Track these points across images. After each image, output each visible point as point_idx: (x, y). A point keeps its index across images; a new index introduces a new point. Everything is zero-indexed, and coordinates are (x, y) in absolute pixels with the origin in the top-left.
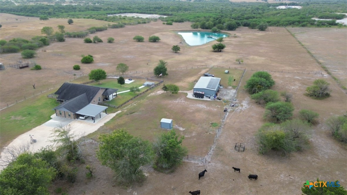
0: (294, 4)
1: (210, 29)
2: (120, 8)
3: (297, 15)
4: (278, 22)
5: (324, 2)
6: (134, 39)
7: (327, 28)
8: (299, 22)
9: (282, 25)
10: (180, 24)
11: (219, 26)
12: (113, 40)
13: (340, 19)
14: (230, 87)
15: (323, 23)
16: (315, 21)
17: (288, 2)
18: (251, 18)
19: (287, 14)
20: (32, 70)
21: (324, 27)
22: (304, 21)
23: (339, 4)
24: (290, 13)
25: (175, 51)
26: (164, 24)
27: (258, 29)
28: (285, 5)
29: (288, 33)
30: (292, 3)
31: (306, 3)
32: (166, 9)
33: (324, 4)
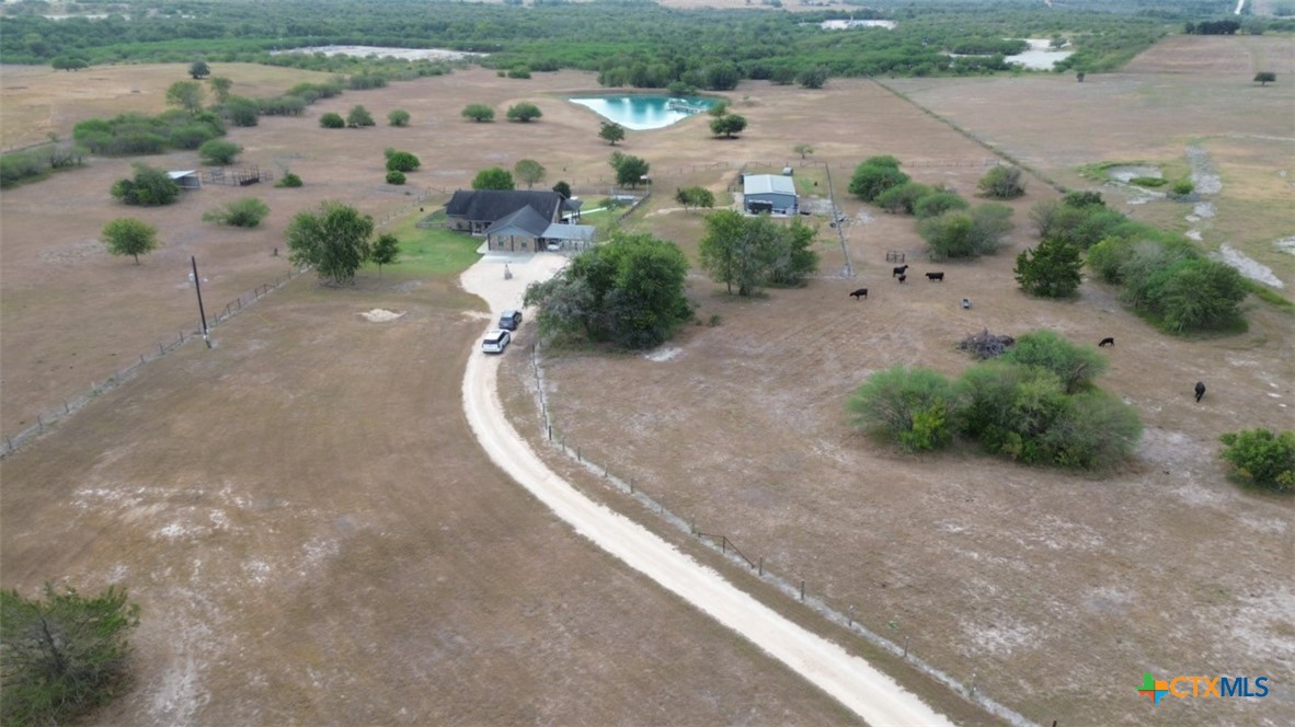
0: (869, 15)
1: (664, 86)
2: (293, 27)
3: (893, 45)
4: (849, 64)
5: (958, 8)
6: (465, 113)
7: (984, 78)
8: (906, 62)
9: (862, 73)
10: (550, 75)
11: (691, 78)
12: (407, 117)
13: (1014, 54)
14: (815, 196)
15: (971, 65)
16: (949, 59)
17: (849, 9)
18: (765, 55)
19: (863, 43)
20: (277, 186)
21: (975, 76)
22: (921, 61)
23: (1003, 14)
24: (871, 40)
25: (610, 142)
26: (502, 75)
27: (801, 85)
28: (844, 16)
29: (887, 93)
30: (863, 12)
31: (905, 10)
32: (462, 32)
33: (957, 12)
